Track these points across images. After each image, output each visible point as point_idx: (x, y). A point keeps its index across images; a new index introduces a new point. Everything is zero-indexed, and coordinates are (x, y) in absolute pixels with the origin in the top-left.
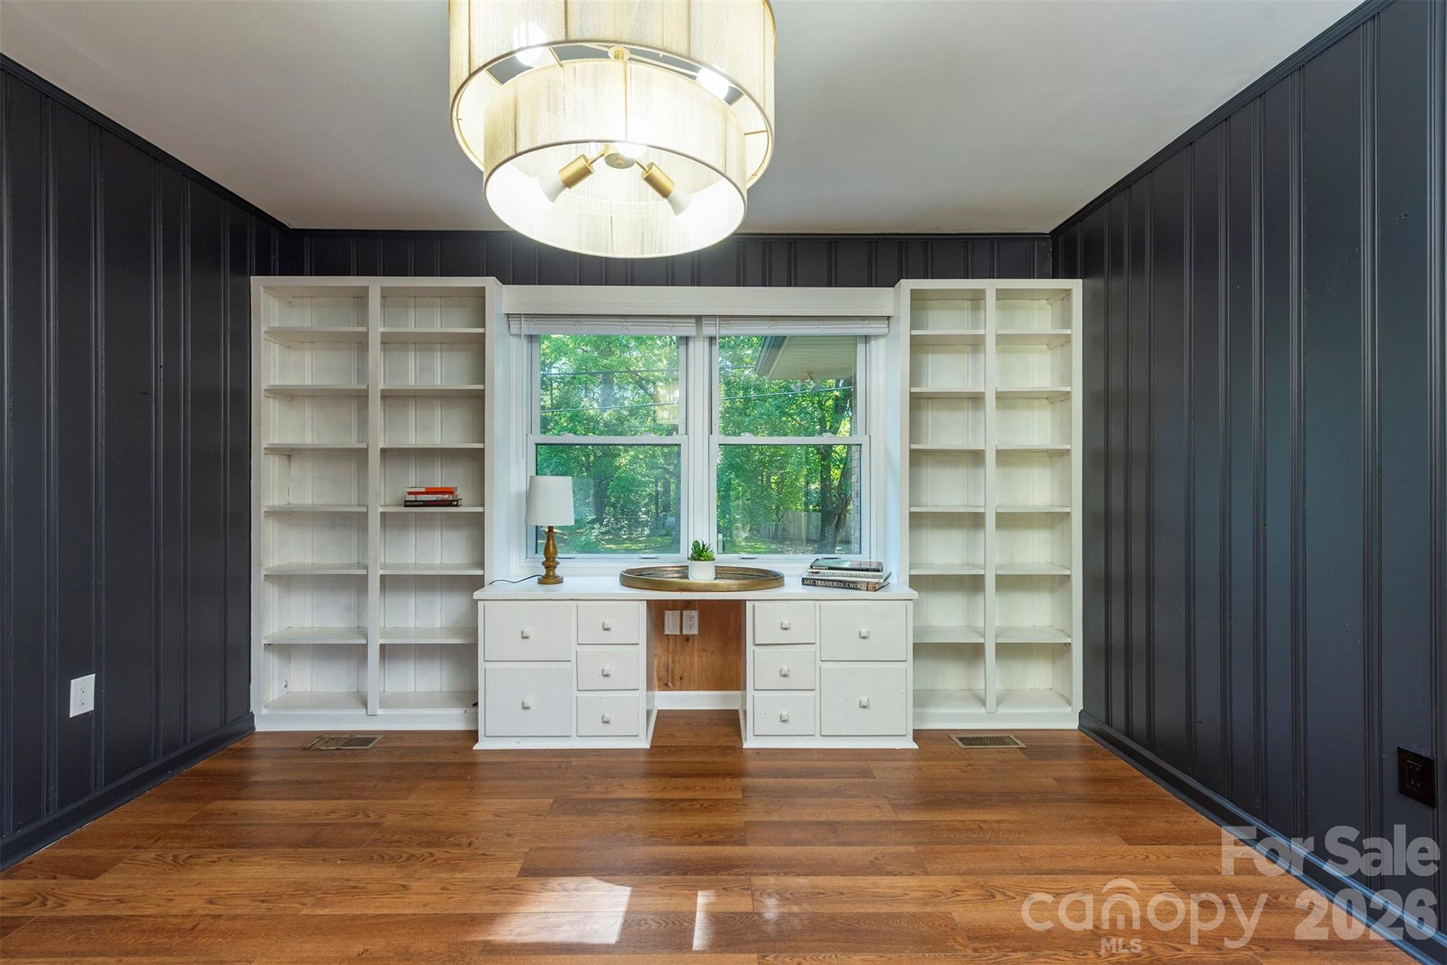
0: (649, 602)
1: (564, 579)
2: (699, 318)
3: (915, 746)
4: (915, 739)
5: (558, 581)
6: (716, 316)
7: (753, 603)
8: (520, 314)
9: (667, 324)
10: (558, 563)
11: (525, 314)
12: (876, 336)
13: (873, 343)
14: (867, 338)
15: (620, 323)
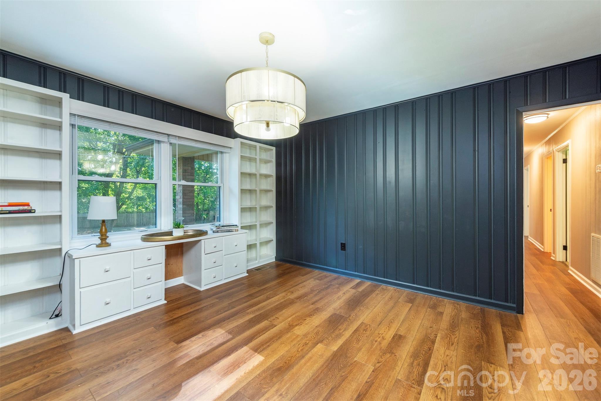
0: (166, 246)
1: (111, 244)
2: (169, 135)
3: (248, 274)
4: (247, 273)
5: (109, 245)
6: (176, 136)
7: (204, 240)
8: (75, 114)
9: (156, 135)
10: (108, 237)
11: (78, 115)
12: (225, 152)
13: (224, 155)
14: (222, 153)
15: (133, 130)
